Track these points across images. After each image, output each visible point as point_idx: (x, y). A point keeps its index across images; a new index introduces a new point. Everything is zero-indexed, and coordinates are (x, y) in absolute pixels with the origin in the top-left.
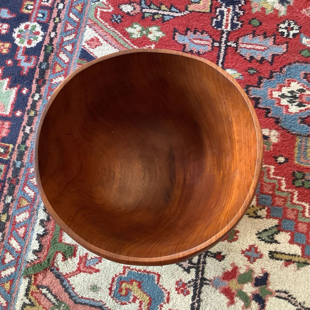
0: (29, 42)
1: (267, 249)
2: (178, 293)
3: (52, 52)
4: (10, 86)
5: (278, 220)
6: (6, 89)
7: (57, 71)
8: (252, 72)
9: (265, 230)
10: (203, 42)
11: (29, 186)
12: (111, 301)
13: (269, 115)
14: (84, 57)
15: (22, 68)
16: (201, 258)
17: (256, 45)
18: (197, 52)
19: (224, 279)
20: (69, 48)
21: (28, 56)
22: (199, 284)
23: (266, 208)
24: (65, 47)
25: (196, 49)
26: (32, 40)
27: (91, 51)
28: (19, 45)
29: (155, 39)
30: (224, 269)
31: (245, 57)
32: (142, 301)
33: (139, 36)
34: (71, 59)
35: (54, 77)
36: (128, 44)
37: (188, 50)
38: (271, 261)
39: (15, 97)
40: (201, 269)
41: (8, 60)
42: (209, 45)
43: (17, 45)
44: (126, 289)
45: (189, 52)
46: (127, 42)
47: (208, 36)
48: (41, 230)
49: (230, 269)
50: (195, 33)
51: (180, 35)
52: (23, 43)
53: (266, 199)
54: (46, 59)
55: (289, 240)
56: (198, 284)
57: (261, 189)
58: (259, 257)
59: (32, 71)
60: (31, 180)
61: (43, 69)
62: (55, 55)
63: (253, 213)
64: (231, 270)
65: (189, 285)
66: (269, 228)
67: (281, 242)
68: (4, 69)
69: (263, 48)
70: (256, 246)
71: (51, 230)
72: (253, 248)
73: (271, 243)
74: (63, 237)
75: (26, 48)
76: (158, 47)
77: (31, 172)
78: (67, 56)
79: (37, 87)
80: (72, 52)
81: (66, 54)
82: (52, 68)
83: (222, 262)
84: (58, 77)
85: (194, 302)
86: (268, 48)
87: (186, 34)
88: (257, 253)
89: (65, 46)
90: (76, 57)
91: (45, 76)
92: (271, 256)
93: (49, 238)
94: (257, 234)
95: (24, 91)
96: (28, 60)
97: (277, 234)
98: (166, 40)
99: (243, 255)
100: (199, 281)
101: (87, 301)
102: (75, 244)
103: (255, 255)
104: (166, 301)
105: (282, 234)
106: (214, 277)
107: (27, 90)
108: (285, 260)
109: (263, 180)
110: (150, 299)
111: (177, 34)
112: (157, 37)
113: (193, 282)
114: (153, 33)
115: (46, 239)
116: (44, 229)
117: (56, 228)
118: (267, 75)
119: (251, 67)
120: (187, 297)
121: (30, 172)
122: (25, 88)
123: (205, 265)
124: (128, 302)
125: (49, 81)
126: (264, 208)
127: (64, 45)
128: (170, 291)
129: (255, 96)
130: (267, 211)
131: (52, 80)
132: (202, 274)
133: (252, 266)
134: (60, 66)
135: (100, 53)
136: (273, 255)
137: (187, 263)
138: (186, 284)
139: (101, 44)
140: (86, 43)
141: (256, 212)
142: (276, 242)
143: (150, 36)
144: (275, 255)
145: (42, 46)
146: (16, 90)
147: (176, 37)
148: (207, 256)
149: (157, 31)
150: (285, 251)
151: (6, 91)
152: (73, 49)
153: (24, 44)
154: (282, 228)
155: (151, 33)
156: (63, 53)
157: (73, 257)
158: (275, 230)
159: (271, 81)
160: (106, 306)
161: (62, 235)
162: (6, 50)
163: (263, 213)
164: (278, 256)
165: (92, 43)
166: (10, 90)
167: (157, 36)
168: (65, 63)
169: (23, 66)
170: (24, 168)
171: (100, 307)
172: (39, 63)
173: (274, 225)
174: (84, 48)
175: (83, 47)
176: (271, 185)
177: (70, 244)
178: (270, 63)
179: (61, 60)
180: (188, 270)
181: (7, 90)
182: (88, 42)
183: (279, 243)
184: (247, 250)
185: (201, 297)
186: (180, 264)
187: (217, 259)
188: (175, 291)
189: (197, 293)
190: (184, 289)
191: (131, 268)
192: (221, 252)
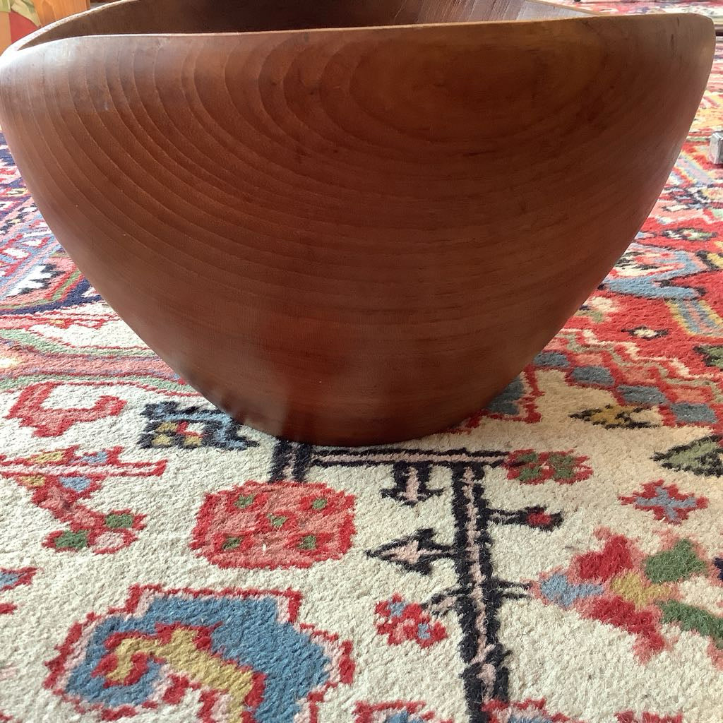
2: (392, 641)
5: (708, 427)
9: (680, 449)
12: (51, 707)
16: (467, 530)
19: (583, 575)
20: (35, 243)
22: (483, 600)
23: (655, 408)
24: (23, 243)
30: (570, 549)
32: (214, 692)
40: (475, 557)
44: (137, 659)
49: (597, 546)
56: (478, 601)
58: (694, 506)
63: (617, 418)
64: (603, 547)
65: (435, 607)
66: (691, 443)
70: (667, 484)
72: (658, 488)
73: (718, 474)
80: (41, 246)
81: (22, 250)
83: (558, 531)
85: (474, 661)
88: (682, 497)
90: (49, 251)
94: (655, 460)
99: (630, 506)
100: (478, 593)
103: (677, 503)
104: (335, 676)
106: (538, 574)
109: (614, 364)
110: (255, 678)
113: (451, 595)
120: (438, 648)
123: (488, 545)
124: (139, 706)
126: (648, 409)
128: (351, 638)
130: (661, 412)
132: (487, 570)
133: (680, 530)
138: (422, 607)
141: (626, 416)
158: (714, 445)
163: (650, 416)
173: (702, 437)
180: (424, 567)
184: (638, 495)
185: (502, 641)
186: (384, 554)
187: (533, 526)
188: (378, 634)
189: (483, 630)
190: (416, 624)
191: (166, 589)
192: (542, 506)
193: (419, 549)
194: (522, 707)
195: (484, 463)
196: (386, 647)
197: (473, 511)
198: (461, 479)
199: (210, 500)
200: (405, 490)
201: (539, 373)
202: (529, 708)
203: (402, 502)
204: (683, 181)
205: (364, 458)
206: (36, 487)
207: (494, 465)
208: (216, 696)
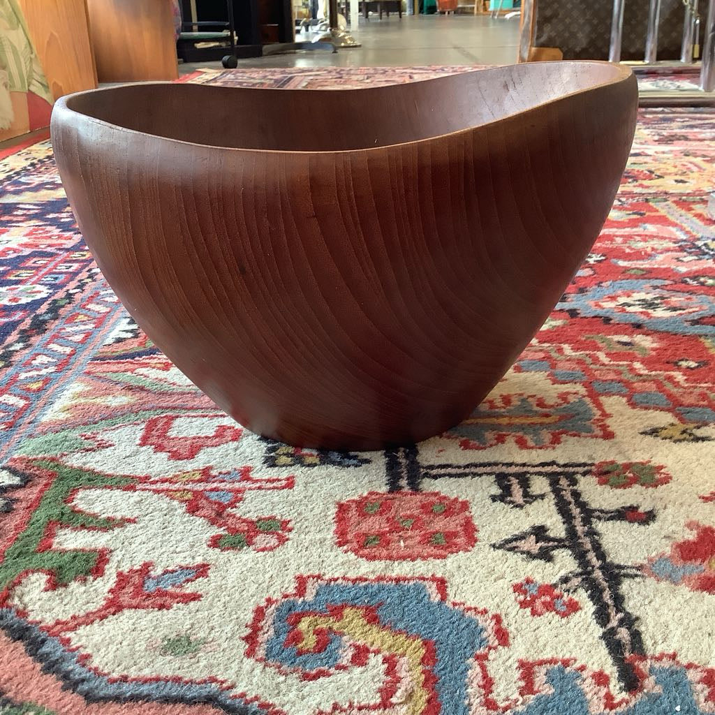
0: (15, 300)
2: (534, 613)
3: (69, 304)
7: (78, 321)
12: (257, 671)
13: (613, 322)
16: (575, 526)
19: (684, 558)
22: (604, 580)
26: (21, 299)
32: (393, 656)
35: (68, 326)
40: (588, 546)
44: (318, 633)
49: (690, 535)
54: (52, 311)
56: (601, 580)
59: (12, 324)
61: (44, 320)
62: (77, 306)
63: (682, 434)
64: (696, 536)
65: (565, 586)
74: (57, 538)
75: (6, 306)
79: (19, 338)
81: (102, 305)
82: (67, 318)
83: (655, 525)
84: (80, 326)
85: (609, 626)
91: (47, 325)
99: (711, 503)
100: (598, 574)
101: (145, 689)
102: (100, 548)
104: (493, 641)
106: (646, 558)
109: (667, 391)
110: (425, 644)
113: (575, 577)
117: (33, 524)
120: (576, 618)
123: (597, 537)
124: (333, 669)
125: (54, 330)
126: (706, 425)
127: (100, 297)
128: (499, 612)
129: (563, 308)
131: (62, 329)
132: (601, 557)
134: (86, 316)
137: (534, 542)
138: (554, 586)
141: (689, 432)
145: (44, 302)
157: (91, 578)
160: (238, 691)
161: (51, 536)
168: (100, 313)
171: (210, 700)
172: (33, 315)
177: (83, 550)
180: (546, 556)
185: (628, 610)
186: (507, 546)
187: (631, 522)
188: (521, 608)
189: (610, 602)
190: (552, 599)
191: (327, 577)
192: (635, 505)
193: (537, 542)
194: (659, 659)
195: (575, 473)
196: (530, 618)
197: (576, 511)
198: (558, 486)
199: (342, 508)
200: (511, 496)
201: (602, 399)
202: (665, 659)
203: (512, 505)
204: (689, 235)
205: (467, 470)
206: (187, 501)
207: (584, 474)
208: (396, 658)
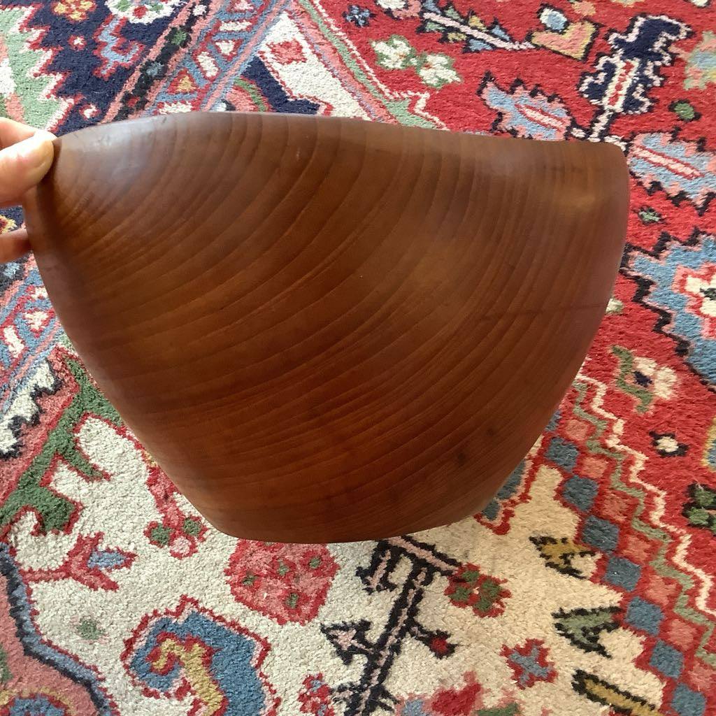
0: (139, 12)
1: (573, 664)
2: (303, 709)
3: (184, 45)
4: (60, 92)
5: (621, 594)
6: (48, 96)
7: (180, 90)
8: (648, 217)
9: (581, 612)
10: (546, 120)
11: (18, 327)
12: (120, 676)
13: (666, 328)
14: (255, 76)
15: (102, 62)
16: (390, 635)
17: (675, 160)
18: (527, 136)
19: (436, 706)
20: (226, 48)
21: (126, 41)
22: (366, 703)
23: (598, 556)
24: (217, 44)
25: (526, 130)
26: (147, 10)
27: (276, 69)
28: (114, 11)
29: (434, 82)
30: (441, 681)
31: (640, 180)
32: (200, 701)
33: (398, 66)
34: (221, 73)
35: (168, 100)
36: (368, 75)
37: (507, 127)
38: (575, 697)
39: (61, 117)
40: (382, 662)
41: (77, 35)
42: (559, 130)
43: (108, 9)
44: (171, 657)
45: (508, 131)
46: (367, 71)
47: (564, 110)
48: (6, 441)
49: (459, 686)
50: (533, 94)
51: (496, 89)
52: (123, 9)
53: (603, 531)
54: (164, 57)
55: (636, 656)
56: (363, 702)
57: (599, 503)
58: (545, 676)
59: (123, 73)
60: (28, 316)
61: (151, 76)
62: (189, 54)
63: (561, 558)
64: (462, 689)
65: (337, 695)
66: (593, 610)
67: (614, 654)
68: (60, 52)
69: (689, 171)
70: (545, 646)
71: (33, 449)
72: (534, 648)
73: (588, 649)
74: (56, 474)
75: (128, 21)
76: (436, 100)
77: (35, 296)
78: (215, 63)
79: (120, 111)
80: (231, 58)
81: (213, 59)
82: (172, 79)
83: (445, 662)
84: (179, 103)
86: (703, 175)
87: (512, 92)
88: (544, 664)
89: (220, 41)
90: (236, 70)
91: (150, 91)
92: (577, 682)
93: (20, 467)
94: (555, 616)
95: (88, 113)
96: (122, 49)
97: (609, 631)
98: (461, 91)
99: (505, 658)
100: (367, 694)
101: (58, 658)
102: (78, 501)
103: (536, 669)
105: (622, 634)
106: (410, 694)
107: (95, 110)
108: (612, 705)
109: (608, 483)
110: (223, 701)
111: (490, 84)
112: (440, 79)
113: (350, 689)
114: (434, 68)
115: (12, 467)
116: (14, 441)
117: (46, 449)
118: (684, 234)
119: (648, 207)
121: (33, 296)
122: (92, 106)
123: (395, 655)
124: (162, 693)
125: (154, 105)
126: (593, 554)
127: (217, 38)
128: (282, 697)
129: (640, 274)
130: (598, 563)
131: (161, 105)
132: (382, 677)
133: (520, 695)
134: (191, 79)
135: (295, 77)
136: (582, 682)
137: (352, 637)
138: (331, 691)
139: (305, 60)
140: (271, 48)
141: (569, 558)
142: (601, 650)
143: (423, 73)
144: (589, 684)
145: (164, 28)
146: (70, 103)
147: (485, 90)
148: (408, 635)
149: (445, 66)
150: (617, 682)
151: (46, 99)
152: (234, 53)
153: (126, 12)
154: (628, 620)
155: (428, 67)
156: (208, 56)
157: (62, 533)
158: (608, 618)
159: (691, 250)
160: (104, 685)
161: (53, 469)
162: (80, 14)
163: (587, 565)
164: (597, 690)
165: (285, 51)
166: (55, 100)
167: (442, 78)
168: (205, 78)
169: (106, 59)
170: (22, 283)
171: (88, 684)
172: (145, 60)
173: (607, 605)
174: (261, 56)
175: (258, 55)
176: (626, 500)
177: (67, 499)
178: (697, 209)
179: (198, 68)
180: (347, 657)
181: (50, 99)
182: (274, 46)
183: (609, 657)
184: (518, 649)
186: (331, 633)
187: (431, 650)
188: (297, 700)
190: (321, 703)
191: (201, 605)
192: (448, 633)
193: (353, 639)
195: (438, 569)
196: (298, 711)
197: (403, 618)
198: (414, 580)
200: (373, 575)
201: (543, 470)
203: (365, 587)
206: (152, 468)
207: (443, 574)
208: (201, 704)
